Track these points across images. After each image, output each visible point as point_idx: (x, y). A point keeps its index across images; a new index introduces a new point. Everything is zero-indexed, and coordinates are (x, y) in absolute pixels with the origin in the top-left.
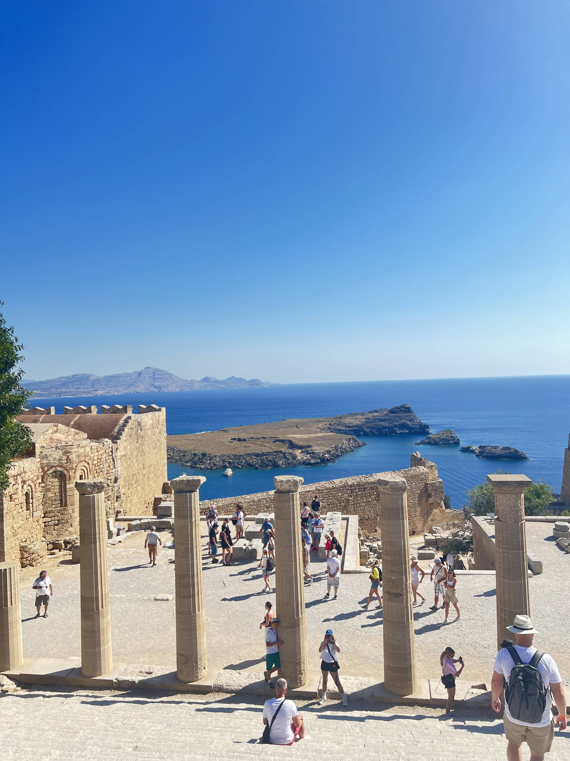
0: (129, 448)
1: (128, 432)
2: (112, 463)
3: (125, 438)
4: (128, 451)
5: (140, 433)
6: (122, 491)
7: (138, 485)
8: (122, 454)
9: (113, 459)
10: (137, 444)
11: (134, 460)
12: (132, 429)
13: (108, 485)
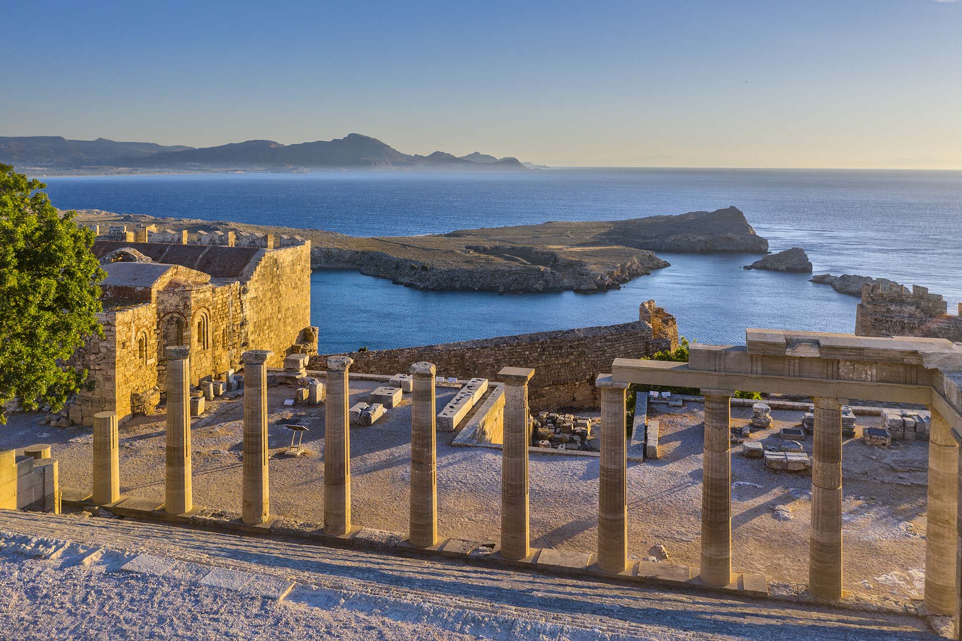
0: (261, 289)
1: (261, 271)
2: (240, 306)
3: (256, 278)
4: (260, 292)
5: (276, 272)
6: (251, 338)
7: (272, 331)
8: (252, 296)
9: (241, 302)
10: (272, 285)
11: (267, 303)
12: (265, 267)
13: (234, 331)
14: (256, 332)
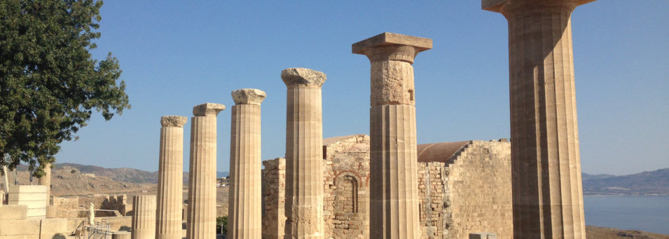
0: (468, 174)
1: (467, 157)
2: (440, 186)
3: (462, 163)
4: (467, 179)
5: (489, 162)
6: (456, 220)
7: (484, 220)
8: (456, 179)
9: (442, 183)
10: (483, 174)
11: (478, 191)
12: (472, 154)
13: (433, 209)
14: (463, 216)
